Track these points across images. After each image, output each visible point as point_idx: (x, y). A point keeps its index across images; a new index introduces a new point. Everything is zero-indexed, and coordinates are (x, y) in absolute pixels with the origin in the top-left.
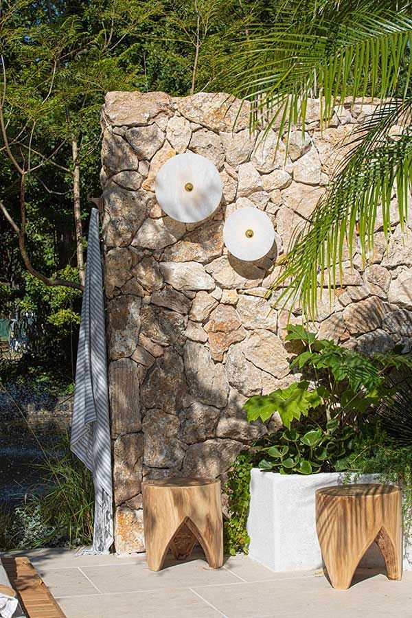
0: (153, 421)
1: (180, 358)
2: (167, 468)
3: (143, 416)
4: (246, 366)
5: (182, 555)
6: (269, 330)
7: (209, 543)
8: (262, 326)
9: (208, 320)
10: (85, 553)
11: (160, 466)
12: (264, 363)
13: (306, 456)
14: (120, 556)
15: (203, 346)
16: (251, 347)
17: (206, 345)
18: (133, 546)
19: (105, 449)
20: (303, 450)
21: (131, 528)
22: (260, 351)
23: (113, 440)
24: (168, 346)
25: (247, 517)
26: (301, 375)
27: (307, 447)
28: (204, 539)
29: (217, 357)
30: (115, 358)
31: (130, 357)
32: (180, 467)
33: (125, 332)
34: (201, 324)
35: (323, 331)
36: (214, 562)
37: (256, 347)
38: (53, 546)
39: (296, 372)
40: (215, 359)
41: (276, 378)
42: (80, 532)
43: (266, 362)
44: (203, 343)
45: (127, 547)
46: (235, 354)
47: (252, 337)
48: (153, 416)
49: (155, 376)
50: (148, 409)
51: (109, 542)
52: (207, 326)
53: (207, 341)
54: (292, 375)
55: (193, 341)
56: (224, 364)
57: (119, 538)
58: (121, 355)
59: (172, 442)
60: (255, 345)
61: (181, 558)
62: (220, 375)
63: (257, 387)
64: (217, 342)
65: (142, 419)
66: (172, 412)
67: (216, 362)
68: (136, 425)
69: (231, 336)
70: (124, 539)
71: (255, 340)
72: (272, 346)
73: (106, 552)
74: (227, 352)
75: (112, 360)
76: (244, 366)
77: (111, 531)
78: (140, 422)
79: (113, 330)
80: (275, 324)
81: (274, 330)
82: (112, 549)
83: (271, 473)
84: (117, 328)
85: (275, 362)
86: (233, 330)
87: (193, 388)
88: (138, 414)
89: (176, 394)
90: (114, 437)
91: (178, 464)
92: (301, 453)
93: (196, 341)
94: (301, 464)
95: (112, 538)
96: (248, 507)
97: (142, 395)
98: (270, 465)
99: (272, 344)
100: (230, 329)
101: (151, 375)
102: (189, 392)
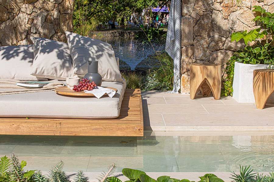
0: (198, 41)
1: (210, 16)
2: (203, 60)
3: (194, 39)
4: (237, 21)
5: (206, 95)
6: (247, 7)
7: (214, 89)
8: (244, 6)
9: (222, 2)
10: (169, 93)
11: (200, 59)
12: (245, 21)
13: (255, 57)
14: (182, 94)
15: (220, 12)
16: (240, 14)
17: (221, 12)
18: (187, 91)
19: (178, 51)
20: (254, 55)
21: (187, 83)
22: (243, 16)
23: (181, 48)
24: (206, 12)
25: (233, 81)
26: (260, 26)
27: (255, 54)
28: (212, 88)
29: (225, 17)
30: (184, 15)
31: (190, 15)
32: (208, 60)
33: (188, 5)
34: (219, 3)
35: (270, 9)
36: (216, 97)
37: (242, 14)
38: (158, 90)
39: (258, 25)
40: (225, 18)
41: (249, 27)
42: (169, 85)
43: (245, 20)
44: (220, 11)
45: (185, 91)
46: (233, 16)
47: (240, 10)
48: (198, 39)
49: (200, 23)
50: (196, 36)
51: (178, 88)
52: (222, 5)
53: (222, 10)
54: (256, 26)
55: (216, 10)
56: (228, 20)
57: (182, 87)
58: (186, 14)
59: (205, 50)
60: (241, 13)
61: (205, 96)
62: (226, 24)
63: (241, 30)
64: (226, 11)
65: (194, 40)
66: (206, 38)
67: (225, 19)
68: (191, 42)
69: (231, 9)
70: (184, 87)
71: (241, 11)
72: (248, 14)
73: (177, 92)
74: (230, 15)
75: (183, 16)
76: (236, 21)
77: (179, 84)
78: (193, 41)
79: (184, 4)
80: (250, 5)
81: (250, 7)
82: (179, 92)
83: (241, 63)
84: (185, 3)
85: (249, 21)
86: (232, 6)
87: (215, 29)
88: (192, 38)
89: (208, 31)
90: (182, 47)
91: (208, 59)
92: (253, 56)
93: (217, 10)
94: (252, 60)
95: (180, 87)
96: (233, 77)
97: (194, 30)
98: (241, 60)
99: (248, 13)
100: (231, 6)
101: (198, 23)
102: (213, 30)
